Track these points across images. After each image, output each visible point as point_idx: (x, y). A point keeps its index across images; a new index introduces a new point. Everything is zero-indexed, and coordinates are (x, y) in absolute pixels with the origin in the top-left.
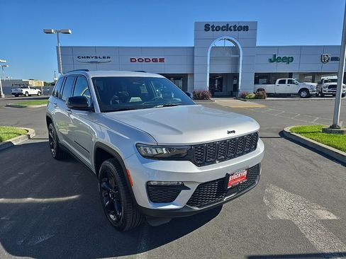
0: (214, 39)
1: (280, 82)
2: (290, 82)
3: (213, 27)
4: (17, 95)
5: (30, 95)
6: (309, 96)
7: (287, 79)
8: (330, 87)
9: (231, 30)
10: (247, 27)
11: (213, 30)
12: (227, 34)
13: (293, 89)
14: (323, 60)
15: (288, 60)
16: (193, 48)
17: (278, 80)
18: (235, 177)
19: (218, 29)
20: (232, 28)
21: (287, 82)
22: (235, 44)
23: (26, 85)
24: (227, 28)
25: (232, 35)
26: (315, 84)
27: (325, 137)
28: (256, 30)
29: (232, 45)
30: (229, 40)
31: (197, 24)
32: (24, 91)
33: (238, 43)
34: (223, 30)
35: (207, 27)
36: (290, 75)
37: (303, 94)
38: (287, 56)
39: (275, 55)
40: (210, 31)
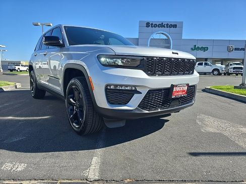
0: (152, 33)
1: (199, 64)
2: (206, 64)
3: (152, 24)
4: (11, 70)
5: (21, 71)
6: (220, 74)
7: (204, 62)
8: (234, 68)
9: (164, 27)
10: (176, 25)
11: (152, 27)
12: (161, 30)
13: (209, 69)
14: (229, 50)
15: (205, 49)
16: (138, 39)
17: (197, 63)
18: (178, 89)
19: (155, 26)
20: (166, 26)
21: (204, 64)
22: (168, 37)
23: (18, 64)
24: (162, 25)
25: (165, 30)
26: (224, 66)
27: (237, 90)
28: (182, 27)
29: (165, 37)
30: (163, 34)
31: (140, 22)
32: (17, 68)
33: (169, 36)
34: (159, 27)
35: (148, 25)
36: (206, 60)
37: (216, 73)
38: (204, 47)
39: (195, 46)
40: (150, 27)
